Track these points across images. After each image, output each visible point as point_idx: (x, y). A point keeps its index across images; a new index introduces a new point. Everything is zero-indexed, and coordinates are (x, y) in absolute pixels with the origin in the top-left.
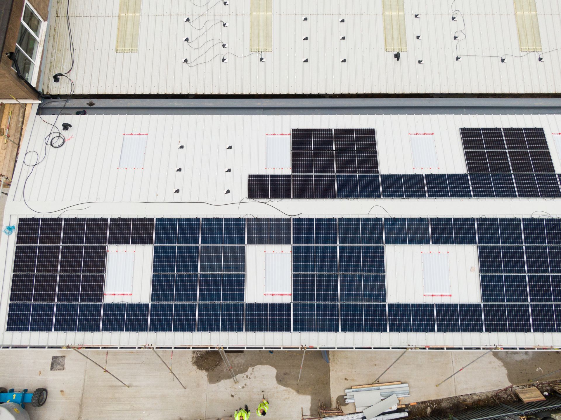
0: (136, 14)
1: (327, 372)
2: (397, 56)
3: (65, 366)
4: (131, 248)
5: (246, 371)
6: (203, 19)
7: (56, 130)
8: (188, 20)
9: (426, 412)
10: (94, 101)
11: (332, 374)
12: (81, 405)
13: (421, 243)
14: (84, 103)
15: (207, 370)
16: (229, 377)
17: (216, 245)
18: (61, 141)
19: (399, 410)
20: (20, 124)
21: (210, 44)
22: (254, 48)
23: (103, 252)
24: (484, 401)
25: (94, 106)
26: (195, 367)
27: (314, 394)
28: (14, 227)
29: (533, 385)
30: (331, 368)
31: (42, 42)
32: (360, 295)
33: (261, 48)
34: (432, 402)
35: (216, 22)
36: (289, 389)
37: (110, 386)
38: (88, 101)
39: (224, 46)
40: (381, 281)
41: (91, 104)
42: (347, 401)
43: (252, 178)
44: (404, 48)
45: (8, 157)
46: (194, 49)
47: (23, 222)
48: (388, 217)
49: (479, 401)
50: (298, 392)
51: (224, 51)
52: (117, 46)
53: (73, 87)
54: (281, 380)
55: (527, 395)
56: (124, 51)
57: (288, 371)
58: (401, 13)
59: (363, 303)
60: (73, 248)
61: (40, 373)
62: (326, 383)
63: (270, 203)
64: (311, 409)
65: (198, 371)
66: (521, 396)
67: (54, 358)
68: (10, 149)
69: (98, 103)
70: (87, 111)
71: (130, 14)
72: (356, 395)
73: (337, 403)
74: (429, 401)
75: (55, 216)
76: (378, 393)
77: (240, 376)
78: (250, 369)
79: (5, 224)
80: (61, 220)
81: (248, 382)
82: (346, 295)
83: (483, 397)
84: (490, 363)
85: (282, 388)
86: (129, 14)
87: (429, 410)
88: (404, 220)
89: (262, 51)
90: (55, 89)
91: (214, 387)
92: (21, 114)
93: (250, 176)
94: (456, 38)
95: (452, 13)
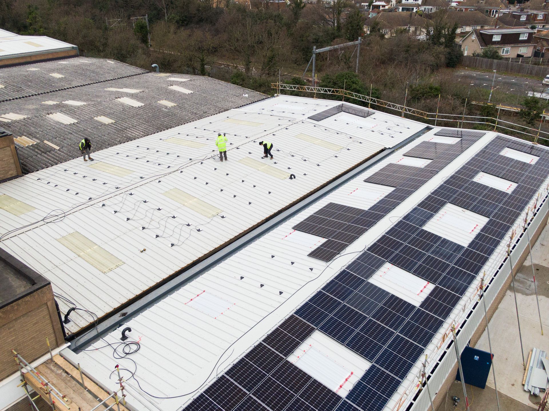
0: (94, 247)
6: (154, 223)
7: (117, 345)
8: (144, 228)
10: (124, 311)
13: (431, 216)
14: (117, 318)
17: (352, 294)
18: (134, 346)
20: (65, 375)
21: (177, 230)
22: (210, 216)
23: (290, 366)
25: (128, 314)
33: (214, 213)
35: (166, 219)
38: (119, 314)
39: (188, 225)
41: (124, 314)
43: (312, 255)
44: (289, 175)
46: (169, 237)
51: (191, 227)
52: (101, 270)
53: (92, 314)
56: (111, 270)
58: (266, 166)
59: (459, 256)
60: (262, 386)
69: (129, 310)
80: (223, 377)
86: (88, 251)
89: (217, 214)
92: (55, 369)
93: (309, 255)
94: (305, 160)
95: (289, 155)
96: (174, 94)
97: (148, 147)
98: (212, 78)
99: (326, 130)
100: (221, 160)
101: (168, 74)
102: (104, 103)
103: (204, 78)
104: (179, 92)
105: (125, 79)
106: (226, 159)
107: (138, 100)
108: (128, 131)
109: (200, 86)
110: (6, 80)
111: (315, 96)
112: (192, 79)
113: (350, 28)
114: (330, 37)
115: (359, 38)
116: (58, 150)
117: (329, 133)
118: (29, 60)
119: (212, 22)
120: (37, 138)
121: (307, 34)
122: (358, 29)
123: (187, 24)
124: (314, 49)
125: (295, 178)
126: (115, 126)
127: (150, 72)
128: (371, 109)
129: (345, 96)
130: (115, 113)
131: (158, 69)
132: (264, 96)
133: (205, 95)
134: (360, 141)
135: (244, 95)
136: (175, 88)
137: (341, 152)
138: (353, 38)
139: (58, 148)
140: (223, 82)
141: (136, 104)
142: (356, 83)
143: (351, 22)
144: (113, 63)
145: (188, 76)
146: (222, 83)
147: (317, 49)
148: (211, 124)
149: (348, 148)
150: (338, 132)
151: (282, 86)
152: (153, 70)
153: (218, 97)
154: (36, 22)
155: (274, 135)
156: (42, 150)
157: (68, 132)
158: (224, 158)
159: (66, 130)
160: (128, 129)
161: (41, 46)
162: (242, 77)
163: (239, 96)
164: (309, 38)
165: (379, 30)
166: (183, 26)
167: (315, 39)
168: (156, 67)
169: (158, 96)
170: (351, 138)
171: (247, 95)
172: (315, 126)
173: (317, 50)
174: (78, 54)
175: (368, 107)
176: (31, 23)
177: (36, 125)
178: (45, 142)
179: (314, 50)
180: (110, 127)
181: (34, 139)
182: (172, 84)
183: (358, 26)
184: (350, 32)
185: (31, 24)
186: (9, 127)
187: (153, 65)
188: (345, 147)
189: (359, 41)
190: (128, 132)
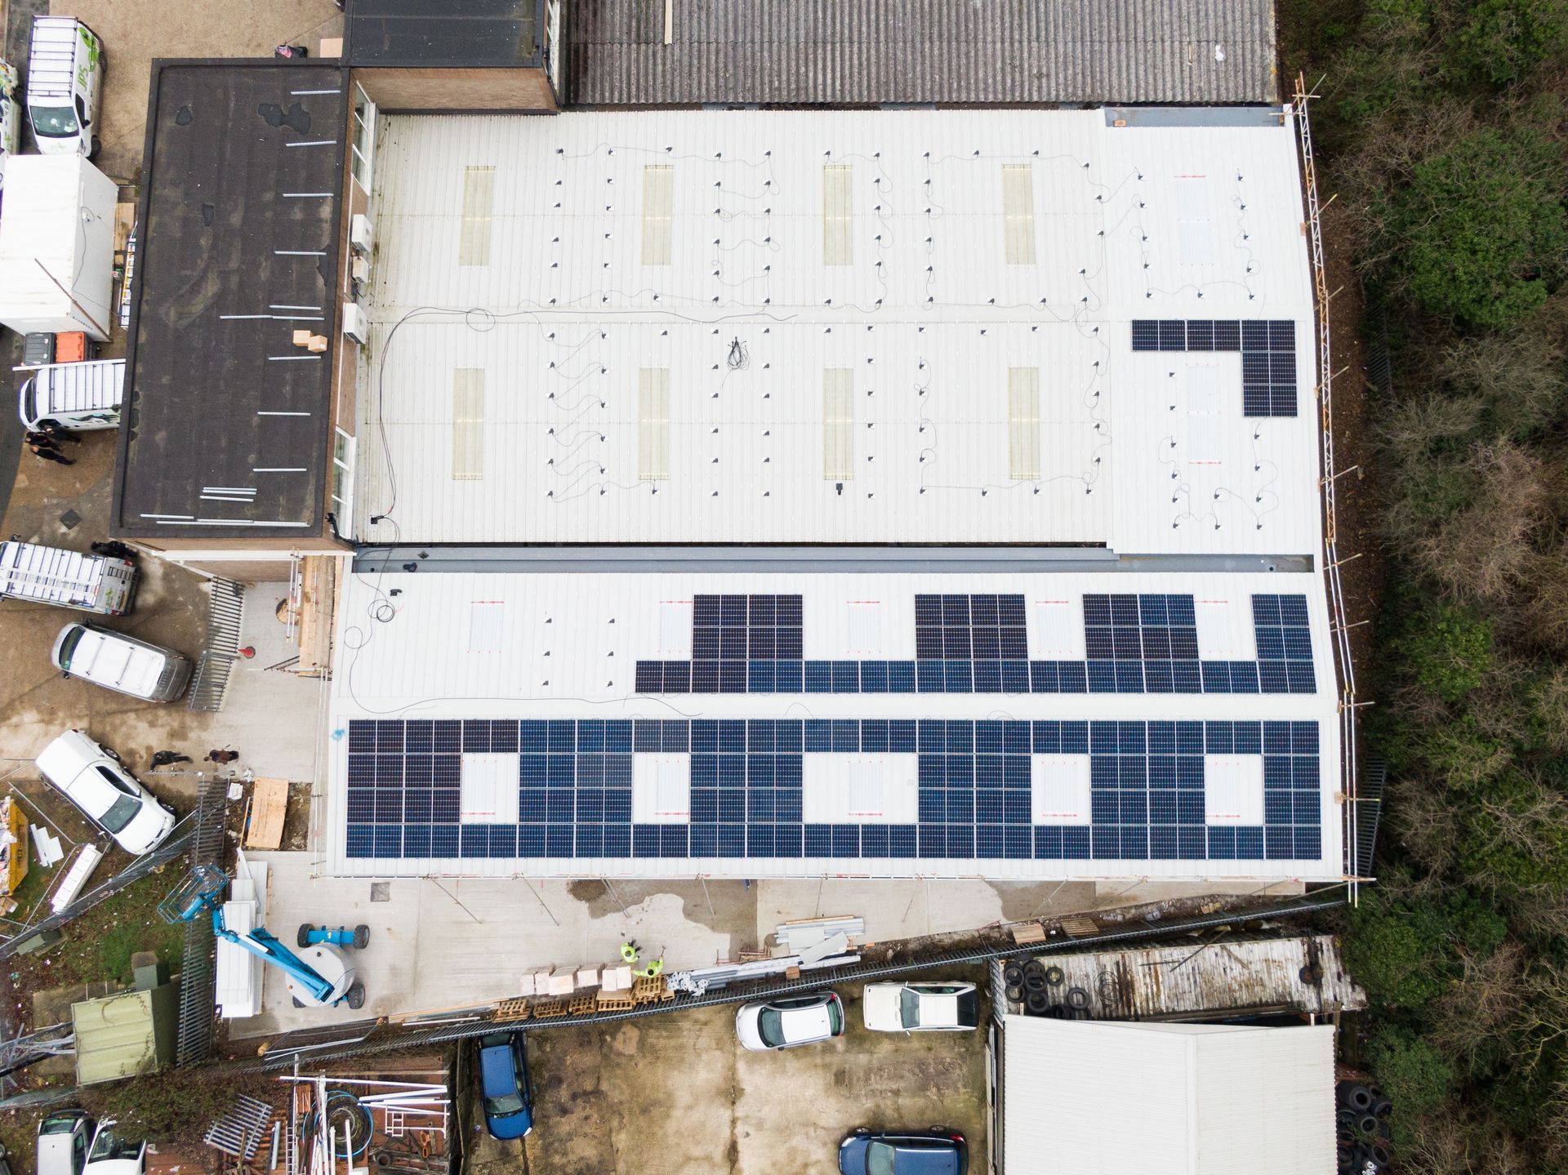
0: (478, 419)
1: (754, 902)
2: (839, 487)
3: (391, 896)
4: (490, 757)
5: (642, 901)
6: (573, 429)
7: (381, 597)
8: (552, 431)
9: (885, 956)
10: (427, 550)
11: (759, 905)
12: (417, 947)
13: (849, 750)
14: (413, 554)
15: (588, 900)
16: (618, 910)
17: (596, 753)
18: (390, 613)
19: (849, 953)
20: (331, 586)
21: (583, 469)
22: (645, 474)
23: (456, 762)
24: (965, 942)
25: (428, 559)
26: (571, 897)
27: (735, 932)
28: (343, 731)
29: (1037, 921)
30: (759, 898)
31: (352, 471)
32: (772, 814)
33: (655, 474)
34: (896, 943)
35: (591, 434)
36: (701, 925)
37: (456, 922)
38: (419, 550)
39: (602, 471)
40: (797, 796)
41: (424, 556)
42: (778, 942)
43: (642, 666)
44: (850, 475)
45: (320, 633)
46: (562, 475)
47: (354, 725)
48: (810, 718)
49: (960, 941)
50: (713, 929)
51: (603, 478)
52: (454, 471)
53: (398, 531)
54: (689, 913)
55: (1024, 934)
56: (464, 478)
57: (699, 902)
58: (849, 421)
59: (775, 823)
60: (420, 757)
61: (357, 905)
62: (751, 918)
63: (663, 699)
64: (730, 951)
65: (576, 901)
66: (1016, 935)
67: (375, 885)
68: (321, 621)
69: (433, 553)
70: (420, 565)
71: (470, 420)
72: (791, 932)
73: (766, 943)
74: (891, 942)
75: (394, 717)
76: (820, 931)
77: (632, 909)
78: (647, 899)
79: (332, 729)
80: (401, 722)
81: (644, 916)
82: (755, 814)
83: (966, 937)
84: (980, 891)
85: (692, 924)
86: (468, 420)
87: (890, 953)
88: (828, 721)
89: (656, 478)
90: (375, 534)
91: (598, 922)
92: (330, 571)
93: (638, 663)
94: (922, 459)
95: (920, 421)
97: (778, 176)
99: (1097, 395)
116: (664, 48)
117: (1086, 410)
132: (1264, 84)
134: (1094, 486)
135: (1221, 44)
137: (1015, 489)
139: (668, 39)
149: (1044, 486)
150: (1103, 425)
155: (984, 332)
156: (643, 26)
170: (1098, 461)
172: (1097, 364)
188: (1045, 479)
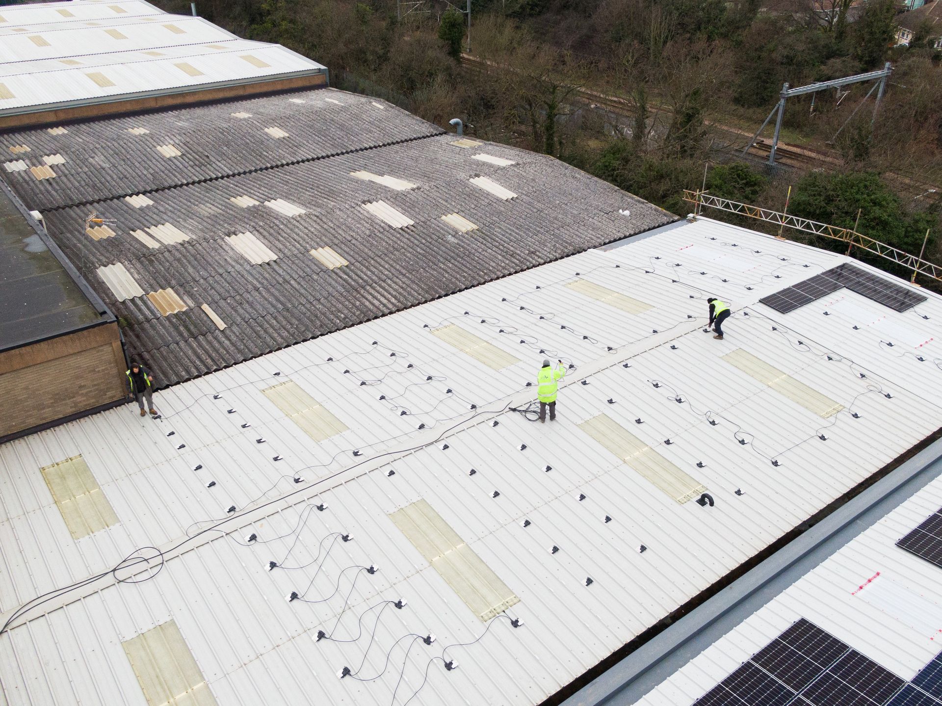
0: (195, 688)
6: (349, 619)
8: (321, 635)
21: (398, 656)
22: (485, 612)
33: (498, 605)
35: (379, 608)
39: (428, 641)
46: (374, 680)
51: (435, 649)
58: (646, 449)
71: (181, 696)
86: (177, 697)
89: (503, 608)
94: (742, 442)
95: (704, 419)
96: (477, 199)
97: (396, 349)
98: (560, 162)
99: (800, 343)
100: (542, 418)
101: (477, 143)
102: (338, 213)
103: (544, 160)
104: (488, 194)
105: (396, 147)
106: (553, 417)
107: (405, 211)
108: (368, 291)
109: (533, 180)
110: (188, 140)
111: (780, 232)
112: (521, 162)
113: (867, 37)
114: (819, 52)
115: (887, 64)
116: (222, 331)
117: (808, 354)
118: (241, 92)
119: (585, 12)
120: (192, 296)
121: (771, 46)
122: (885, 40)
123: (540, 12)
124: (784, 88)
125: (712, 504)
126: (345, 277)
127: (445, 133)
128: (918, 286)
129: (853, 246)
130: (354, 241)
131: (460, 129)
132: (665, 215)
133: (539, 205)
134: (887, 391)
135: (621, 211)
136: (484, 183)
137: (838, 423)
138: (872, 64)
139: (221, 325)
140: (582, 172)
141: (398, 219)
142: (881, 206)
143: (870, 25)
144: (382, 107)
145: (513, 152)
146: (581, 174)
147: (791, 87)
148: (538, 293)
149: (855, 410)
150: (831, 356)
151: (706, 200)
152: (451, 130)
153: (565, 213)
154: (276, 9)
155: (673, 348)
156: (192, 328)
157: (252, 284)
158: (548, 417)
159: (250, 279)
160: (368, 288)
161: (267, 65)
162: (624, 154)
163: (610, 214)
164: (774, 55)
165: (931, 43)
166: (531, 15)
167: (787, 57)
168: (457, 124)
169: (444, 203)
170: (863, 376)
171: (627, 213)
172: (774, 329)
173: (790, 91)
174: (328, 81)
175: (909, 280)
176: (268, 10)
177: (200, 260)
178: (205, 307)
179: (784, 91)
180: (335, 276)
181: (186, 298)
182: (481, 170)
183: (884, 32)
184: (866, 45)
185: (269, 13)
186: (151, 262)
187: (452, 121)
188: (848, 405)
189: (886, 71)
190: (366, 295)
